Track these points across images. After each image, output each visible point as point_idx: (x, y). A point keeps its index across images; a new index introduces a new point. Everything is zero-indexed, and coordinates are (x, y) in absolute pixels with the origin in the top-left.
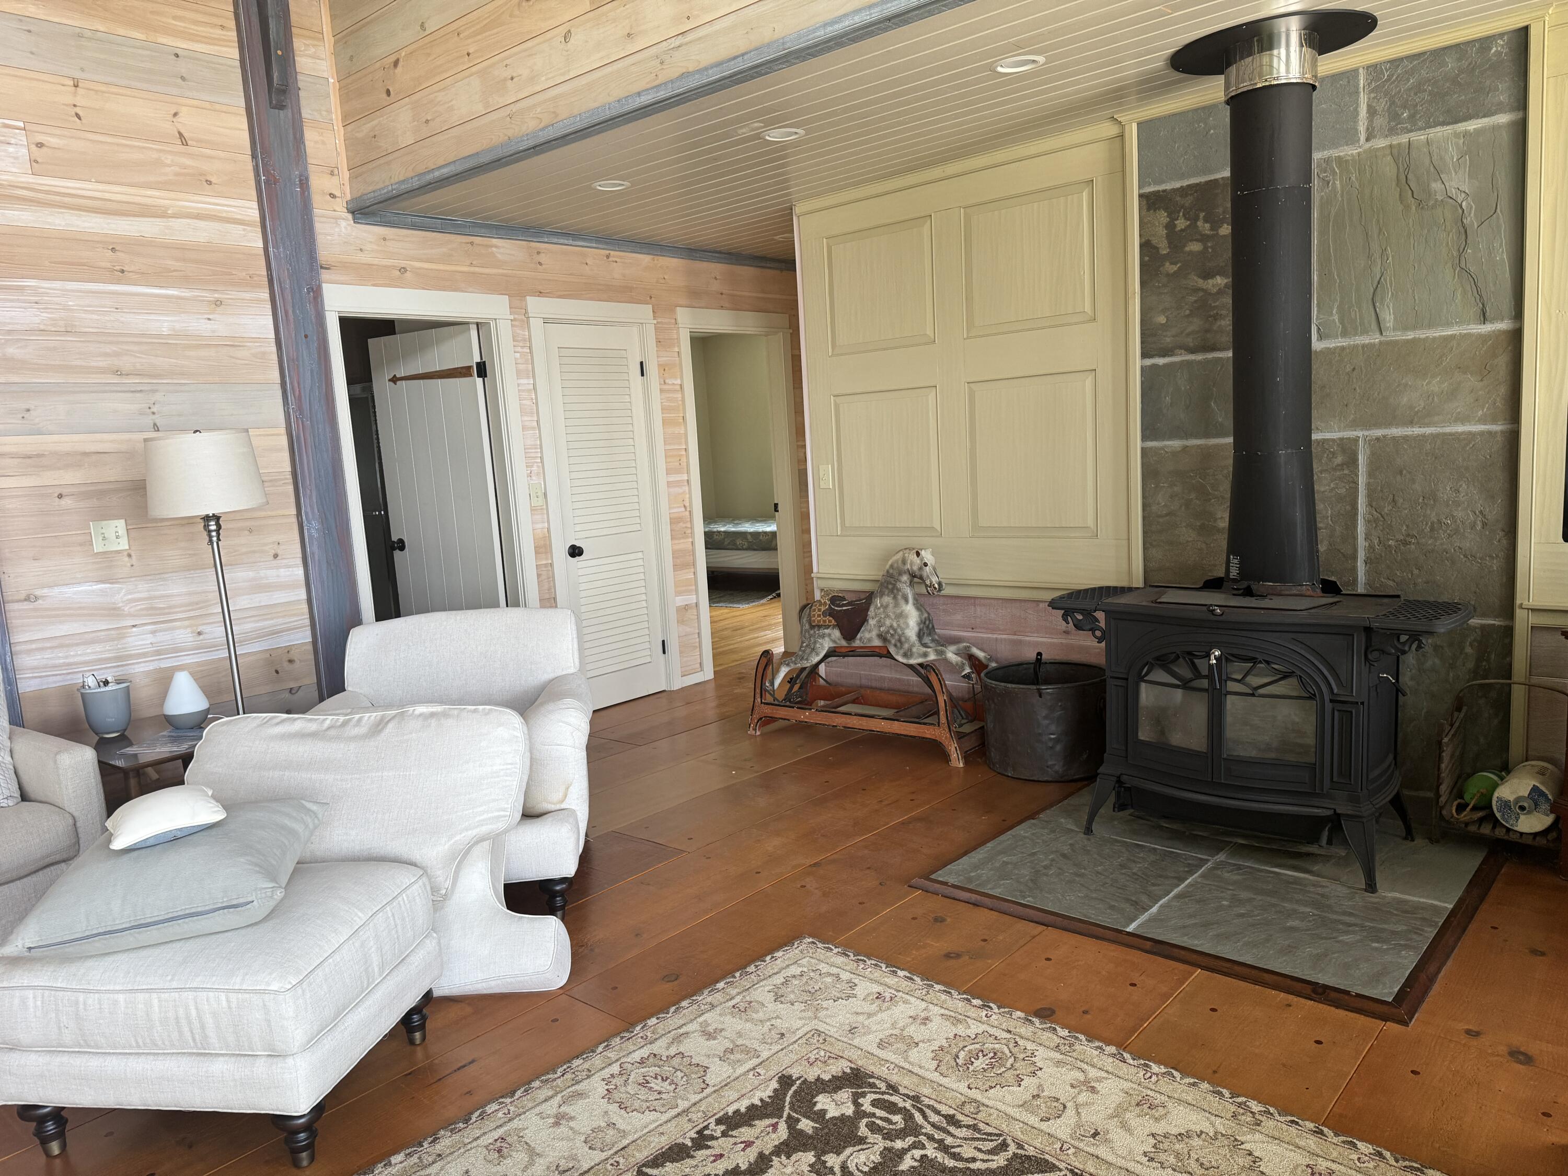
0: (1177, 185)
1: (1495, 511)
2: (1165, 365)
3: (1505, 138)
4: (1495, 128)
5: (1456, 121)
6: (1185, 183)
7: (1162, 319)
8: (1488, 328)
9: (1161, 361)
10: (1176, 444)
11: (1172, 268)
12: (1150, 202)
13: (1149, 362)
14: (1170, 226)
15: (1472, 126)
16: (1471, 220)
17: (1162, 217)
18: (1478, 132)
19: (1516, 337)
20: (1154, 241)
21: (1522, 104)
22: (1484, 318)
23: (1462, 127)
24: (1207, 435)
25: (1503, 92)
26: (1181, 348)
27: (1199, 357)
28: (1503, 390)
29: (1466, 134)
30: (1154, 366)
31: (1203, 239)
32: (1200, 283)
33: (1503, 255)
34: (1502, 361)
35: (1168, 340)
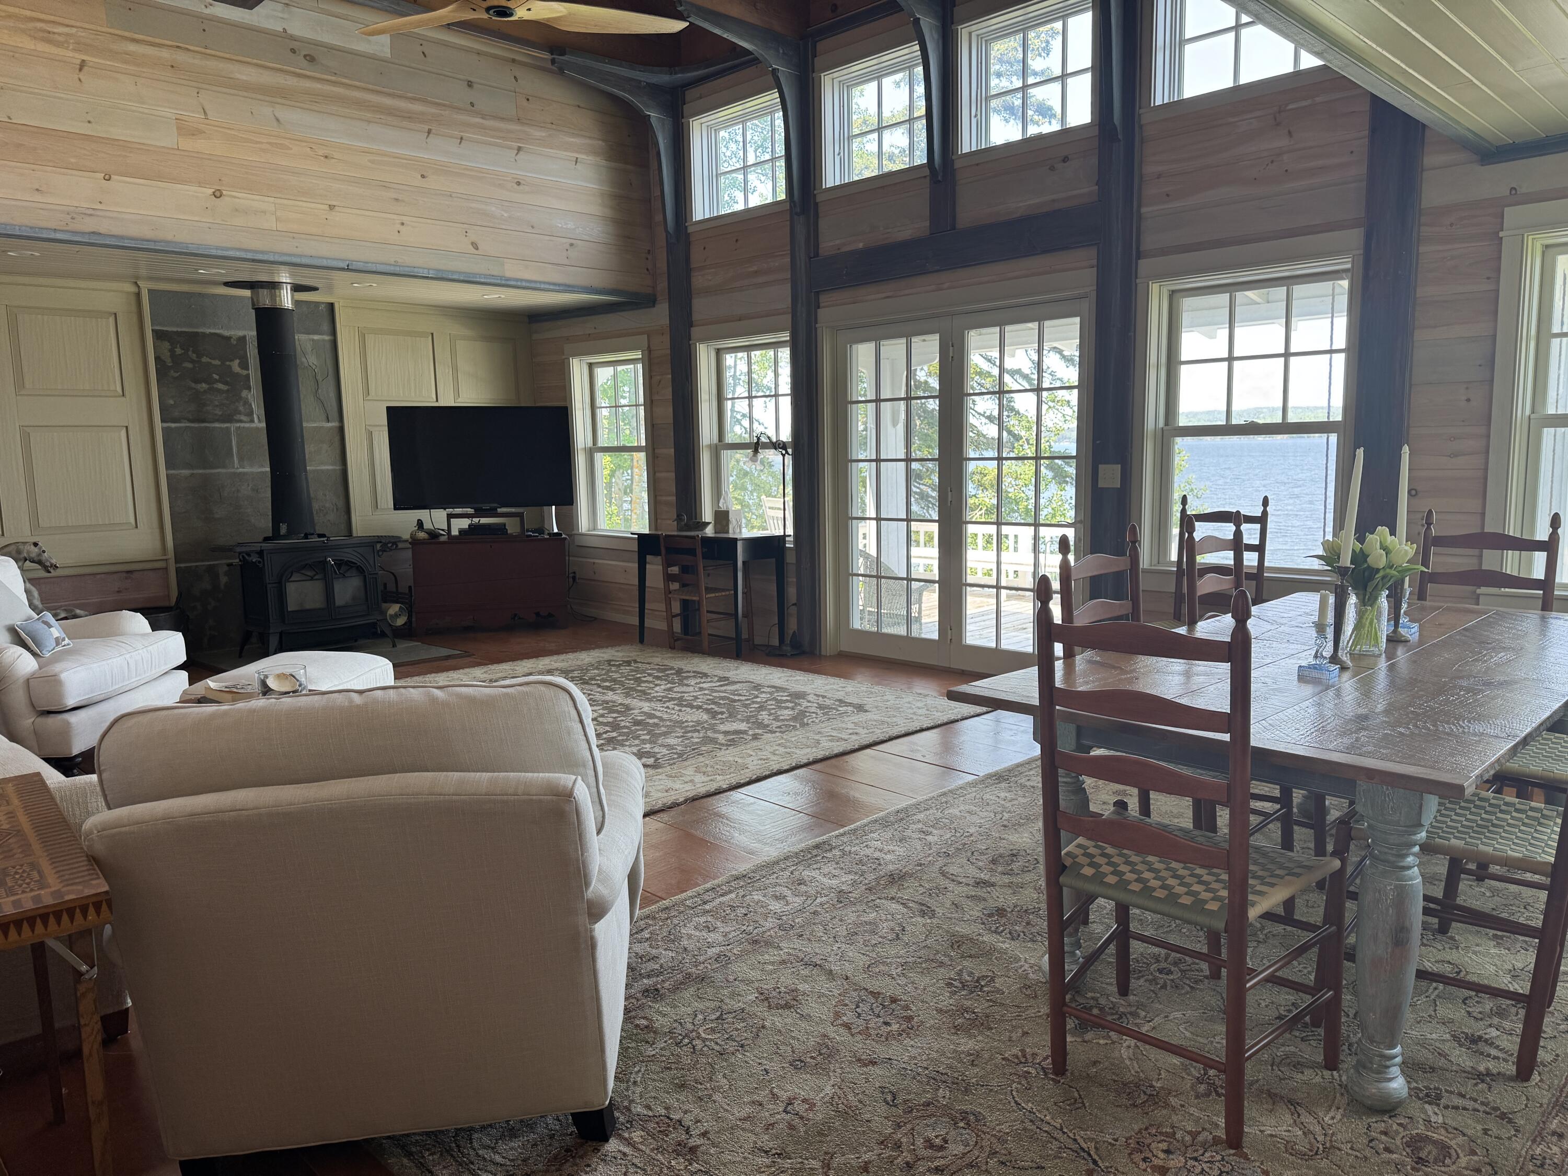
0: (175, 329)
1: (341, 504)
2: (176, 428)
3: (328, 346)
4: (324, 340)
5: (309, 334)
6: (179, 330)
7: (172, 402)
8: (330, 425)
9: (173, 425)
10: (186, 472)
11: (173, 373)
12: (159, 335)
13: (166, 425)
14: (172, 351)
15: (316, 337)
16: (319, 378)
17: (167, 345)
18: (318, 340)
19: (341, 430)
20: (163, 358)
21: (334, 332)
22: (328, 421)
23: (311, 337)
24: (205, 468)
25: (326, 326)
26: (185, 419)
27: (196, 425)
28: (338, 451)
29: (313, 340)
30: (169, 427)
31: (192, 361)
32: (193, 385)
33: (332, 395)
34: (337, 439)
35: (176, 414)
